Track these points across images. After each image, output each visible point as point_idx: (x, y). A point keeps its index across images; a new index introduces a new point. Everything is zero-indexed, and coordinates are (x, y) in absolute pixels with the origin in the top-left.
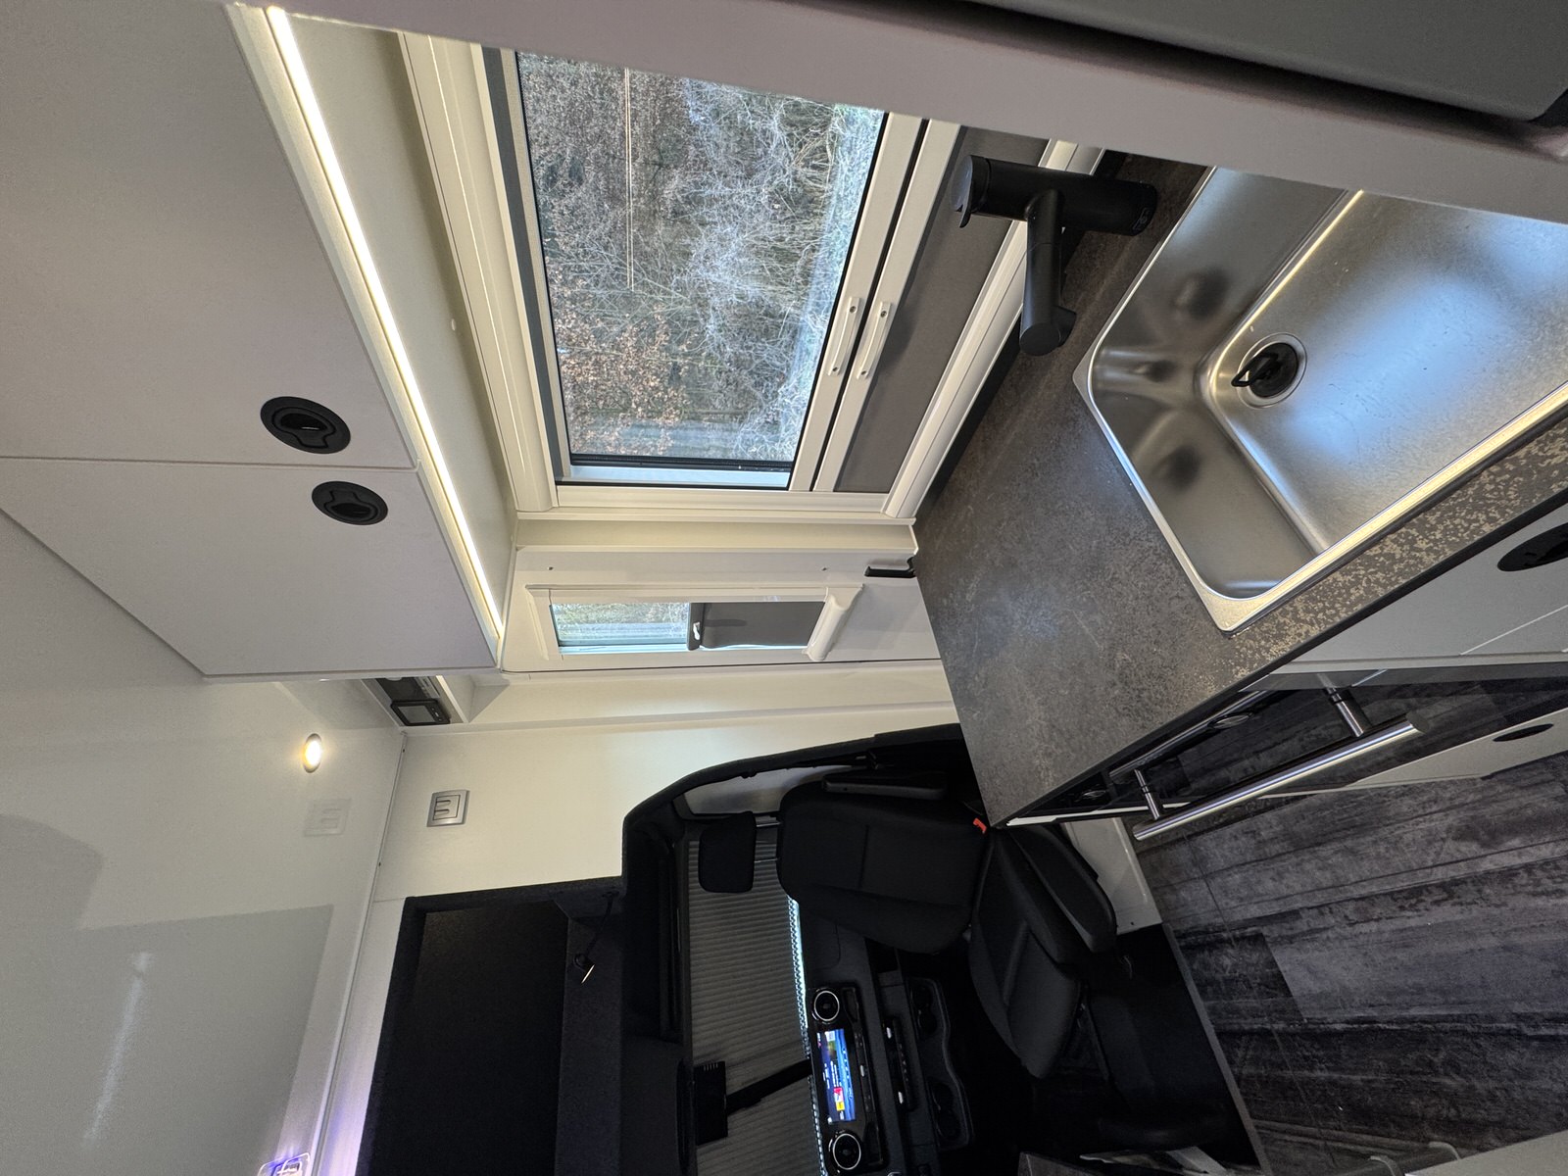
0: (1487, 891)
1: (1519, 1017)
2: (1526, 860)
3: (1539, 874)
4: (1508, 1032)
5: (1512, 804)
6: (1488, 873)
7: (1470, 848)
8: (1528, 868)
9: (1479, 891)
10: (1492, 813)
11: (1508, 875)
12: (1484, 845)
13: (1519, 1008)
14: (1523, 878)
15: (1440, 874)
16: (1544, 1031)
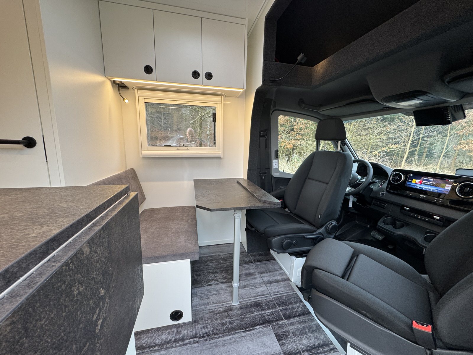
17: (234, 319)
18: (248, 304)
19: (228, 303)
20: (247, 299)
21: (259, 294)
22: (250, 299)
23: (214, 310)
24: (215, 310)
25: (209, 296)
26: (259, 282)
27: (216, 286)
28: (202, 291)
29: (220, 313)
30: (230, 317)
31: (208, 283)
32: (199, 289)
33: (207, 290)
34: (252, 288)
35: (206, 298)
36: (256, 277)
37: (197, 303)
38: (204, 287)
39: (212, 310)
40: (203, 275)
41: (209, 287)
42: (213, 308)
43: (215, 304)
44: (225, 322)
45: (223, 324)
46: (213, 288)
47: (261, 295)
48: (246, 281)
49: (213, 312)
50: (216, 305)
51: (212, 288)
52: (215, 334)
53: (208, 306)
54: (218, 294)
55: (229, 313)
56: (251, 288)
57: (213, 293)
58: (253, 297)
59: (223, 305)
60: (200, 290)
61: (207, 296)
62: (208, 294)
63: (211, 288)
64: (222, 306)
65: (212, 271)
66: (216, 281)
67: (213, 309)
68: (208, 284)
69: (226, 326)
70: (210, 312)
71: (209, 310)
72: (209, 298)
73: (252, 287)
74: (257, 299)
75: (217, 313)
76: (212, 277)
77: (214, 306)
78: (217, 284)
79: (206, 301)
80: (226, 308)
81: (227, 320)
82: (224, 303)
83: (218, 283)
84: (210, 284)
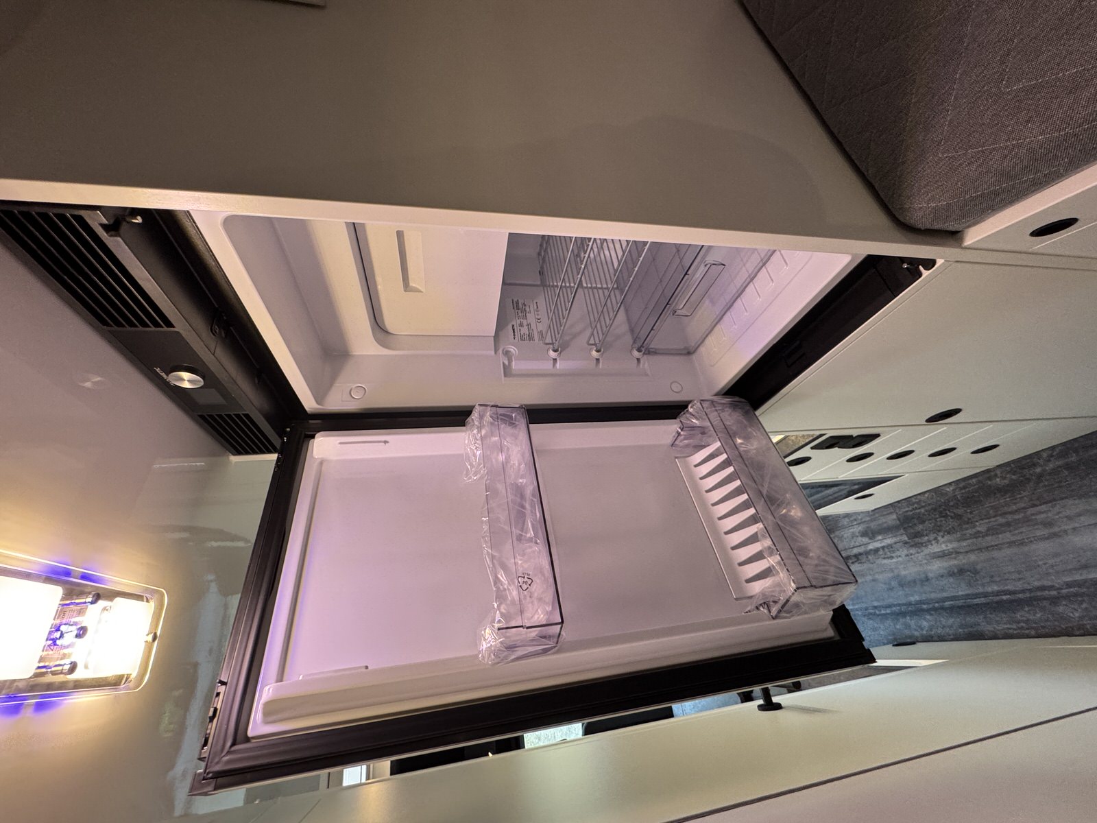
0: (870, 557)
1: (875, 607)
2: (883, 544)
3: (886, 550)
4: (871, 614)
5: (880, 522)
6: (871, 550)
7: (865, 540)
8: (883, 548)
9: (867, 557)
10: (873, 525)
11: (876, 550)
12: (870, 539)
13: (876, 604)
14: (881, 552)
15: (855, 551)
16: (883, 612)
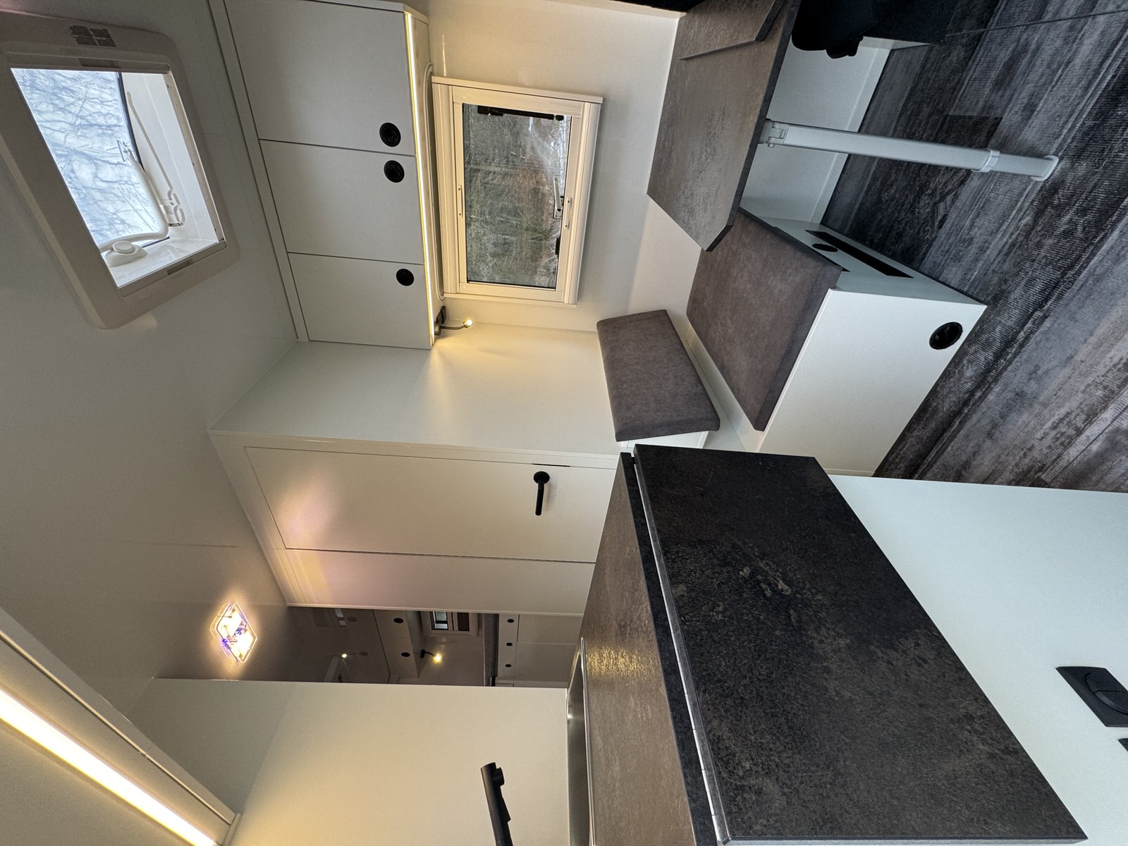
0: (1100, 393)
1: (1046, 317)
2: (1083, 437)
4: (1047, 299)
14: (1080, 422)
16: (1030, 324)
17: (1084, 196)
18: (1090, 123)
19: (1027, 191)
20: (1072, 119)
21: (1096, 60)
22: (1081, 107)
23: (1010, 241)
24: (1014, 236)
25: (968, 237)
26: (1059, 43)
27: (958, 203)
28: (942, 248)
29: (1033, 228)
30: (1068, 204)
31: (933, 223)
32: (933, 253)
33: (949, 235)
34: (1057, 81)
35: (966, 245)
36: (1033, 47)
37: (959, 273)
38: (936, 237)
39: (1007, 247)
40: (906, 224)
41: (947, 225)
42: (1005, 240)
43: (998, 230)
44: (1065, 227)
45: (1068, 234)
46: (957, 216)
47: (1106, 57)
48: (1016, 95)
49: (1013, 245)
50: (1004, 227)
51: (954, 217)
52: (1071, 267)
53: (988, 252)
54: (982, 207)
55: (1056, 202)
56: (1053, 87)
57: (968, 223)
58: (1083, 96)
59: (1020, 209)
60: (936, 252)
61: (964, 241)
62: (962, 236)
63: (952, 221)
64: (1022, 213)
65: (911, 197)
66: (945, 198)
67: (1006, 243)
68: (937, 223)
69: (1080, 228)
70: (1007, 254)
71: (999, 254)
72: (972, 239)
73: (1055, 79)
74: (1104, 77)
75: (1027, 236)
76: (929, 203)
77: (1003, 234)
78: (956, 197)
79: (973, 249)
80: (1035, 203)
81: (1066, 218)
82: (1017, 204)
83: (954, 192)
84: (939, 218)
